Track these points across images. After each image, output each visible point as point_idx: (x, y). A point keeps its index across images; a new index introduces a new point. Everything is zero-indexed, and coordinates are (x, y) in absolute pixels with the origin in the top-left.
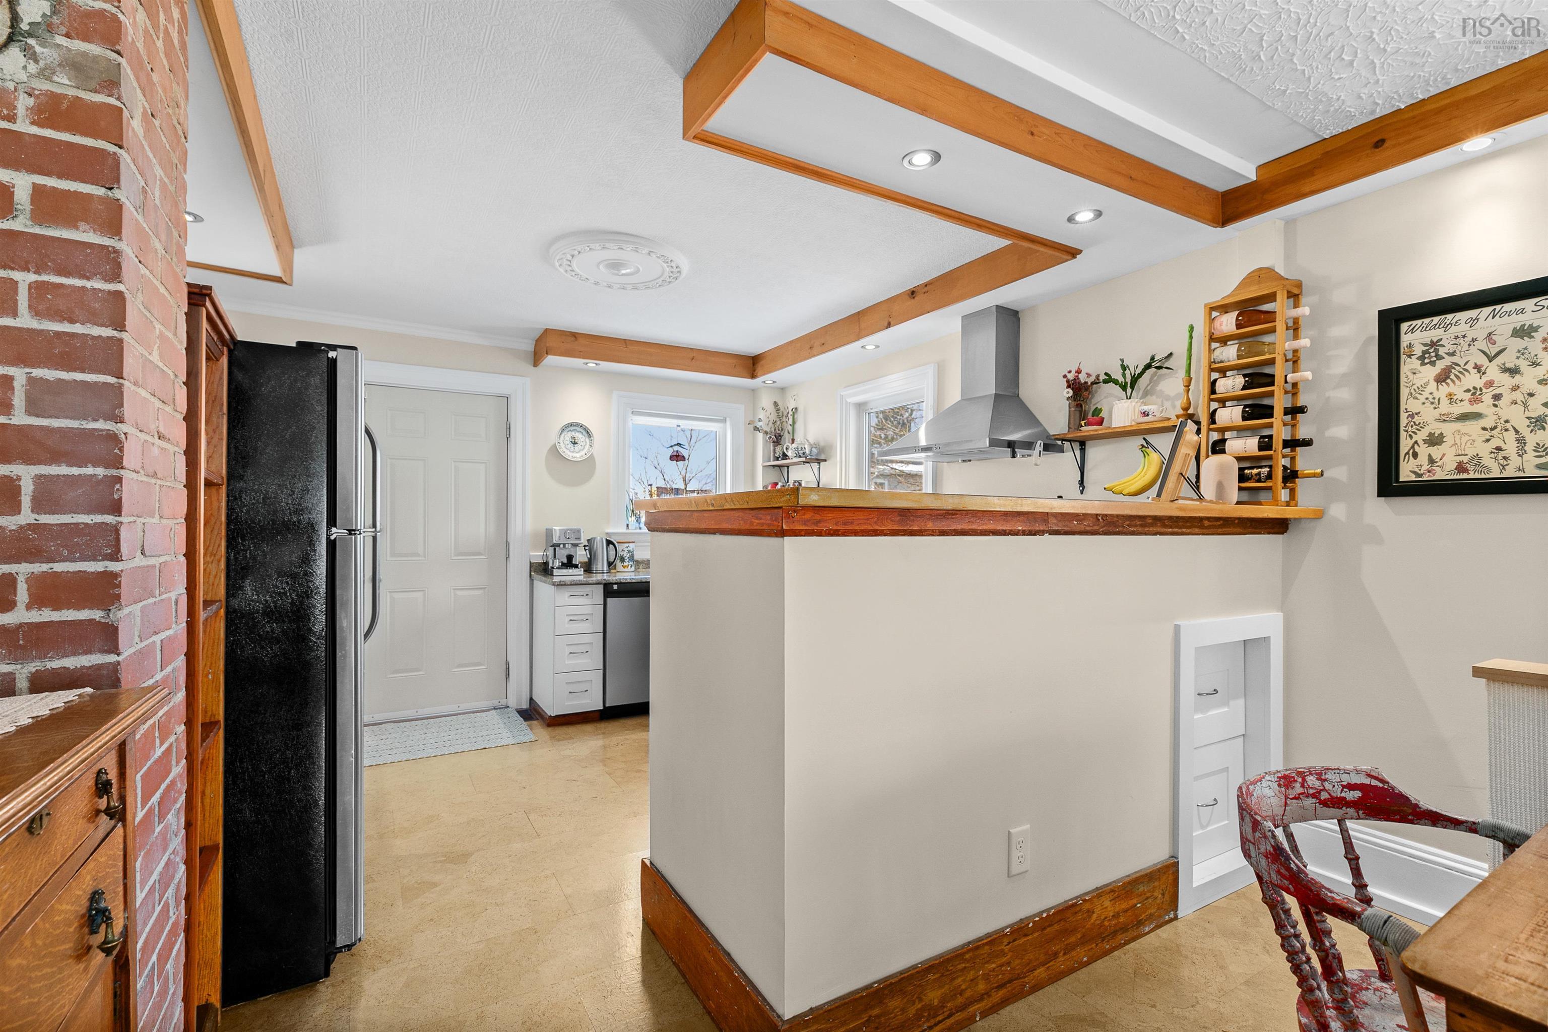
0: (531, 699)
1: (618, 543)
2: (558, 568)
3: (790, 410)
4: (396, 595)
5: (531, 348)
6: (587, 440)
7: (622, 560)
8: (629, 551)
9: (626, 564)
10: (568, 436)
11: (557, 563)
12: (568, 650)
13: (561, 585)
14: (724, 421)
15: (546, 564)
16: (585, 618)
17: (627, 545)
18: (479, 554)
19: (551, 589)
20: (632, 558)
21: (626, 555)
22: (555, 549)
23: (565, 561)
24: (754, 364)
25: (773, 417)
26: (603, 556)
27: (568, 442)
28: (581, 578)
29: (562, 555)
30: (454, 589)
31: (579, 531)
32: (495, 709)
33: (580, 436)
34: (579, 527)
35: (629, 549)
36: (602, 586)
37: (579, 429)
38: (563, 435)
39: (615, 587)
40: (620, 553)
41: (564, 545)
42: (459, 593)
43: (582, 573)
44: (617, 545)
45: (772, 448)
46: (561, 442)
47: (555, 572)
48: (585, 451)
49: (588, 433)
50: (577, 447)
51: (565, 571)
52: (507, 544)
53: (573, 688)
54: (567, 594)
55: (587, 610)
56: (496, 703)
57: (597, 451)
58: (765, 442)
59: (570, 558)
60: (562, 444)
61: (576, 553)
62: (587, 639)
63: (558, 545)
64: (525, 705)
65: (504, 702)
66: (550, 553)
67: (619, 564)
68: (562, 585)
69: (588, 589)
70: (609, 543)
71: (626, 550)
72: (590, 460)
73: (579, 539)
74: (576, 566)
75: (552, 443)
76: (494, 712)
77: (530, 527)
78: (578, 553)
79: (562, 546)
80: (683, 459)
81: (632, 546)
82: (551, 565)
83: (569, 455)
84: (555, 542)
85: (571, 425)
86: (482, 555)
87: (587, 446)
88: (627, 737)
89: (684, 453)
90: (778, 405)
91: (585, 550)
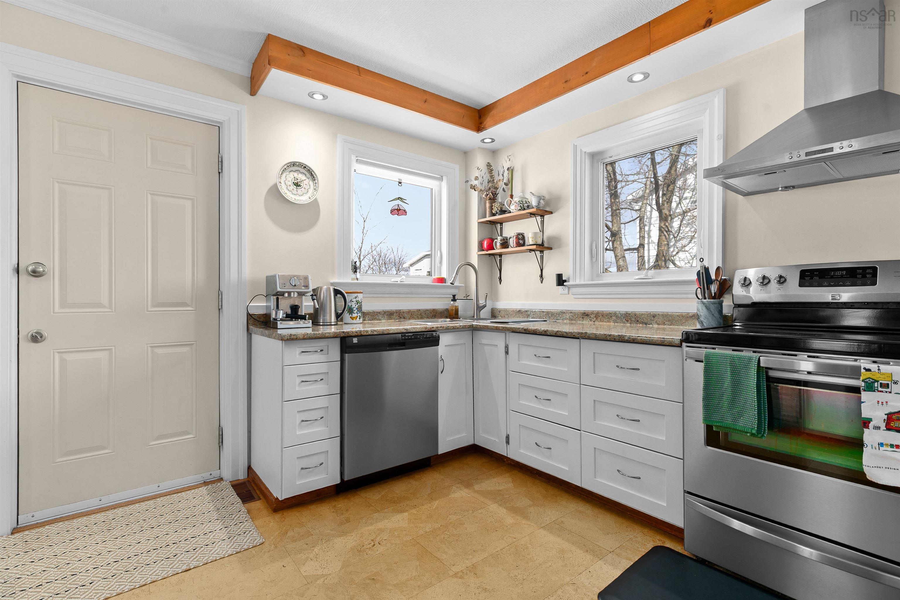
0: (249, 468)
1: (347, 293)
2: (281, 320)
3: (506, 169)
4: (67, 357)
5: (247, 73)
6: (311, 183)
7: (351, 311)
8: (357, 302)
9: (354, 315)
10: (291, 177)
11: (281, 315)
12: (299, 417)
13: (291, 340)
14: (441, 179)
15: (267, 316)
16: (318, 378)
17: (356, 295)
18: (185, 304)
19: (279, 344)
20: (360, 309)
21: (354, 305)
22: (278, 299)
23: (289, 311)
24: (480, 117)
25: (487, 177)
26: (330, 307)
27: (290, 183)
28: (310, 331)
29: (285, 305)
30: (151, 347)
31: (306, 278)
32: (206, 483)
33: (304, 178)
34: (306, 274)
35: (357, 299)
36: (338, 341)
37: (302, 170)
38: (284, 175)
39: (355, 340)
40: (349, 304)
41: (289, 293)
42: (159, 351)
43: (310, 325)
44: (346, 295)
45: (488, 205)
46: (282, 182)
47: (280, 325)
48: (309, 194)
49: (312, 175)
50: (300, 191)
51: (292, 324)
52: (220, 294)
53: (305, 463)
54: (298, 351)
55: (322, 368)
56: (206, 476)
57: (320, 196)
58: (480, 199)
59: (295, 309)
60: (283, 184)
61: (301, 302)
62: (322, 402)
63: (282, 294)
64: (242, 476)
65: (216, 474)
66: (272, 303)
67: (347, 316)
68: (293, 339)
69: (322, 344)
70: (337, 292)
71: (354, 300)
72: (314, 205)
73: (307, 286)
74: (303, 318)
75: (271, 183)
76: (203, 490)
77: (247, 273)
78: (305, 304)
79: (286, 295)
80: (405, 213)
81: (360, 296)
82: (273, 316)
83: (290, 196)
84: (279, 289)
85: (294, 164)
86: (187, 305)
87: (311, 190)
88: (380, 525)
89: (404, 206)
90: (491, 166)
91: (313, 300)
